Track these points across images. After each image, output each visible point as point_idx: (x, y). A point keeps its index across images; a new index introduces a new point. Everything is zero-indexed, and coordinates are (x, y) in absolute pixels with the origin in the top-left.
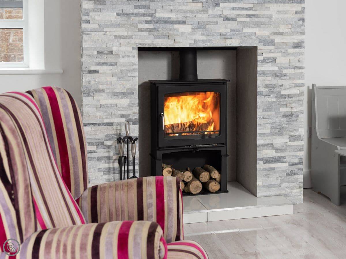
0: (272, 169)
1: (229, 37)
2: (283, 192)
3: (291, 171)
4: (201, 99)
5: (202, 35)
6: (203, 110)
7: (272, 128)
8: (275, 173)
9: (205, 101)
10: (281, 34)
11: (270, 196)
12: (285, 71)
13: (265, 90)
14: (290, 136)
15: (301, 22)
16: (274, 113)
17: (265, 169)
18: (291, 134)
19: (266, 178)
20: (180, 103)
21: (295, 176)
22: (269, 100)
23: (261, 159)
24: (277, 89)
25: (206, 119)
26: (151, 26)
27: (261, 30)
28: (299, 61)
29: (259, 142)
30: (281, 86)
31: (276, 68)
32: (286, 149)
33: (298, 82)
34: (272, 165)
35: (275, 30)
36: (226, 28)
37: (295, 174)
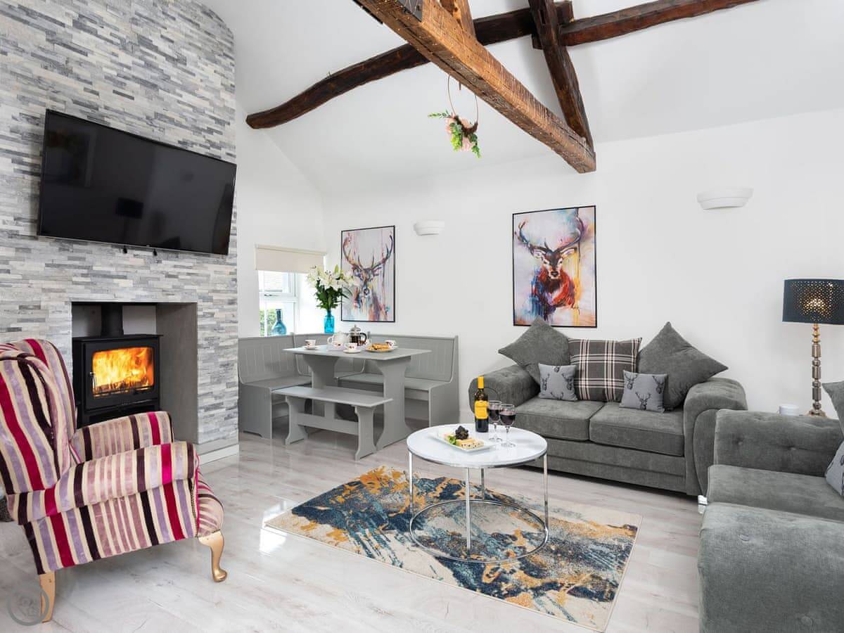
0: (213, 415)
1: (171, 293)
2: (221, 436)
3: (229, 416)
4: (135, 353)
5: (144, 290)
6: (136, 365)
7: (211, 378)
8: (215, 419)
9: (139, 356)
10: (218, 291)
11: (210, 441)
12: (222, 325)
13: (205, 343)
14: (227, 384)
15: (234, 282)
16: (213, 364)
17: (205, 417)
18: (228, 381)
19: (207, 425)
20: (110, 359)
21: (232, 420)
22: (209, 352)
23: (201, 408)
24: (215, 342)
25: (139, 377)
26: (88, 280)
27: (201, 287)
28: (234, 316)
29: (200, 391)
30: (219, 338)
31: (215, 323)
32: (224, 396)
33: (233, 334)
34: (212, 412)
35: (213, 288)
36: (168, 284)
37: (231, 418)
